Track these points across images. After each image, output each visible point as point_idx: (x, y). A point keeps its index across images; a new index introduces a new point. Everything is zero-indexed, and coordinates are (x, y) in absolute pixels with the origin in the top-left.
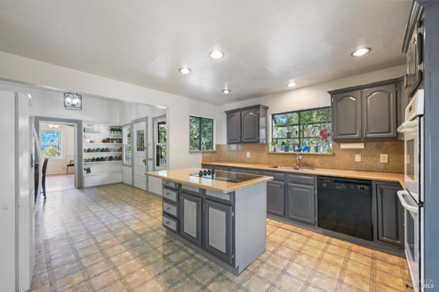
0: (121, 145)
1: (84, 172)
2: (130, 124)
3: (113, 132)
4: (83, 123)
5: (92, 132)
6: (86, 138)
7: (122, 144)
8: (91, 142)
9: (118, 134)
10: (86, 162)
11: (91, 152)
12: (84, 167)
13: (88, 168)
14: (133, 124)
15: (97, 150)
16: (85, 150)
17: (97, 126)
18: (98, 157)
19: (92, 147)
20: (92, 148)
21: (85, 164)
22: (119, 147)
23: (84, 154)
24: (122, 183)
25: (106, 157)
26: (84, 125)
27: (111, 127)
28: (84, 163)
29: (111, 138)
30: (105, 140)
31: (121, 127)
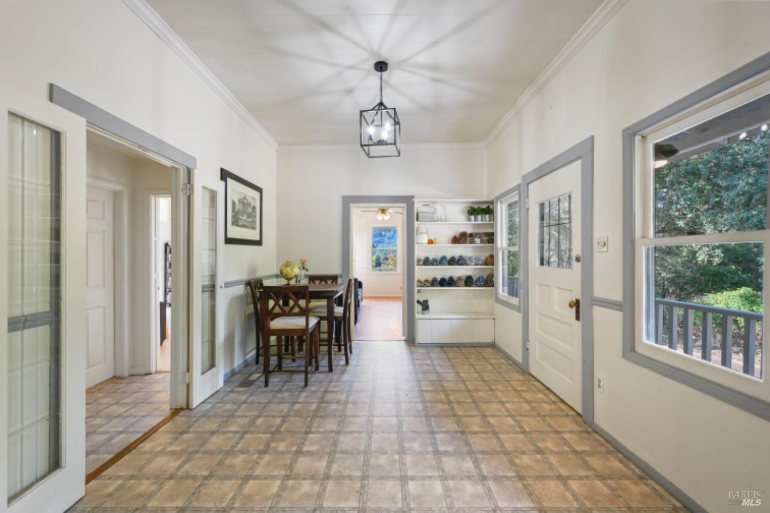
0: (492, 248)
1: (418, 308)
2: (518, 187)
3: (473, 217)
4: (416, 200)
5: (432, 219)
6: (421, 233)
7: (494, 245)
8: (431, 242)
9: (485, 220)
10: (421, 286)
11: (429, 265)
12: (417, 297)
13: (424, 301)
14: (528, 184)
15: (442, 261)
16: (419, 261)
17: (441, 205)
18: (443, 277)
19: (433, 253)
20: (431, 256)
21: (419, 291)
22: (487, 254)
23: (417, 268)
24: (493, 345)
25: (459, 279)
26: (418, 206)
27: (470, 205)
28: (416, 289)
29: (469, 230)
30: (457, 236)
31: (492, 203)
